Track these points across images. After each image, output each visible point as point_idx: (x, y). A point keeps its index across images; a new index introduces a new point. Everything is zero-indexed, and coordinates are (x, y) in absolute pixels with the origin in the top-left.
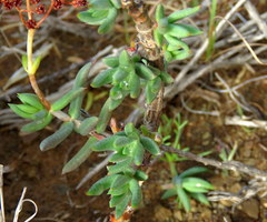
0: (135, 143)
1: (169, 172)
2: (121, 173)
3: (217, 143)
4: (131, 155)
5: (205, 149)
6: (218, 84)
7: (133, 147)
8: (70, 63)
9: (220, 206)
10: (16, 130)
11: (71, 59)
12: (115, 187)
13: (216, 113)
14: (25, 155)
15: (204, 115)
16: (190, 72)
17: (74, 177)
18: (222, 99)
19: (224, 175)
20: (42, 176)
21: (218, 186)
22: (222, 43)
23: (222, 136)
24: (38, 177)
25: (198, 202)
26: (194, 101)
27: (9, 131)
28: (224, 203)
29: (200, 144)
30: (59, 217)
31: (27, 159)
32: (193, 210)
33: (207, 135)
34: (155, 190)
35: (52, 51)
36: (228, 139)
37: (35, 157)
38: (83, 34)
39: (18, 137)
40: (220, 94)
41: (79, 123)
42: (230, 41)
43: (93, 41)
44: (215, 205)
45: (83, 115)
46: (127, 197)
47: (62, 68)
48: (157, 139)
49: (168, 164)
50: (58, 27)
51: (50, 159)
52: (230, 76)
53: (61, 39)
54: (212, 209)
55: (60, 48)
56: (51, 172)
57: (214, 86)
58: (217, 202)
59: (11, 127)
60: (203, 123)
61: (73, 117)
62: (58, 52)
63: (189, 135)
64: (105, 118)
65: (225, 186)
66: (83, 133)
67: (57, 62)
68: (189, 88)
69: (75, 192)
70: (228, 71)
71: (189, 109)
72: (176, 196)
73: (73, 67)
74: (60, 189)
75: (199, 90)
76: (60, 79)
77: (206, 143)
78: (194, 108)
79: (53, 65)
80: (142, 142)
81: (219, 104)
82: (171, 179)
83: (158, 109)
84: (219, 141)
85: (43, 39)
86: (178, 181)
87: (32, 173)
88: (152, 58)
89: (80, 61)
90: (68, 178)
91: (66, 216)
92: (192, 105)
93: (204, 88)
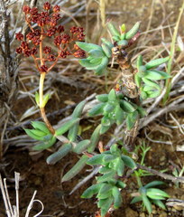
0: (118, 159)
1: (136, 184)
2: (106, 182)
3: (170, 164)
4: (115, 169)
5: (162, 168)
6: (171, 122)
7: (117, 162)
8: (66, 105)
9: (173, 210)
10: (27, 151)
11: (67, 102)
12: (102, 193)
13: (170, 143)
14: (33, 169)
15: (161, 144)
16: (151, 113)
17: (68, 186)
18: (174, 132)
19: (176, 187)
20: (45, 185)
21: (172, 195)
22: (174, 92)
23: (174, 159)
24: (42, 185)
25: (157, 207)
26: (154, 133)
27: (22, 151)
28: (176, 208)
29: (158, 164)
30: (57, 215)
31: (34, 172)
32: (154, 212)
33: (163, 158)
34: (126, 197)
35: (53, 96)
36: (179, 161)
37: (40, 171)
38: (76, 85)
39: (28, 156)
40: (172, 129)
41: (75, 145)
42: (180, 91)
43: (83, 90)
44: (169, 209)
45: (78, 139)
46: (111, 200)
47: (60, 108)
48: (134, 157)
49: (135, 178)
50: (58, 79)
51: (51, 172)
52: (179, 117)
53: (60, 88)
54: (167, 212)
55: (59, 94)
56: (51, 181)
57: (168, 124)
58: (171, 207)
59: (23, 149)
60: (160, 150)
61: (71, 140)
62: (57, 97)
63: (150, 158)
64: (94, 141)
65: (176, 195)
66: (78, 152)
67: (57, 104)
68: (150, 124)
69: (68, 197)
70: (177, 113)
71: (150, 139)
72: (141, 202)
73: (68, 107)
74: (57, 194)
75: (158, 126)
76: (59, 116)
77: (162, 164)
78: (153, 139)
79: (54, 106)
80: (123, 159)
81: (172, 136)
82: (137, 189)
83: (135, 135)
84: (172, 163)
85: (47, 87)
86: (144, 190)
87: (38, 182)
88: (132, 96)
89: (73, 104)
90: (63, 187)
91: (62, 214)
92: (152, 136)
93: (161, 125)
